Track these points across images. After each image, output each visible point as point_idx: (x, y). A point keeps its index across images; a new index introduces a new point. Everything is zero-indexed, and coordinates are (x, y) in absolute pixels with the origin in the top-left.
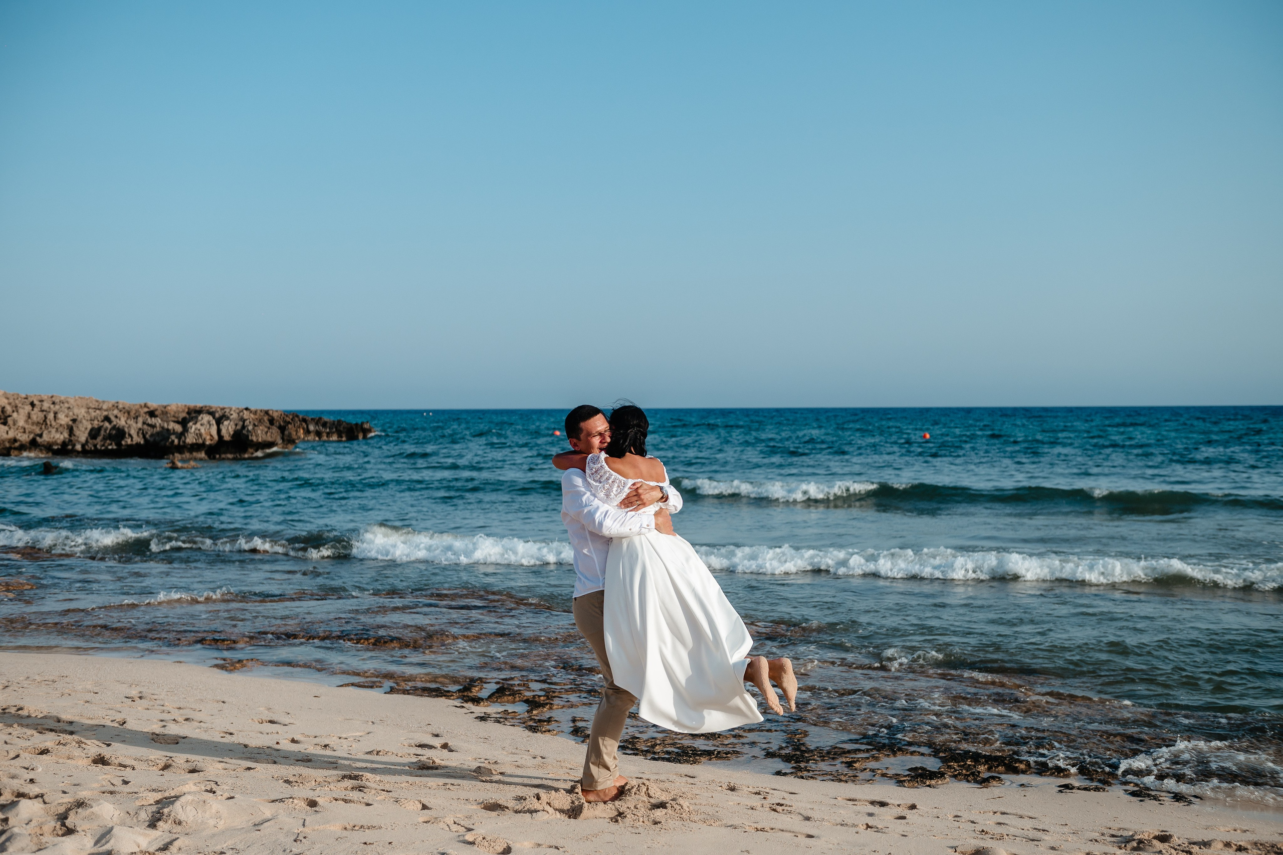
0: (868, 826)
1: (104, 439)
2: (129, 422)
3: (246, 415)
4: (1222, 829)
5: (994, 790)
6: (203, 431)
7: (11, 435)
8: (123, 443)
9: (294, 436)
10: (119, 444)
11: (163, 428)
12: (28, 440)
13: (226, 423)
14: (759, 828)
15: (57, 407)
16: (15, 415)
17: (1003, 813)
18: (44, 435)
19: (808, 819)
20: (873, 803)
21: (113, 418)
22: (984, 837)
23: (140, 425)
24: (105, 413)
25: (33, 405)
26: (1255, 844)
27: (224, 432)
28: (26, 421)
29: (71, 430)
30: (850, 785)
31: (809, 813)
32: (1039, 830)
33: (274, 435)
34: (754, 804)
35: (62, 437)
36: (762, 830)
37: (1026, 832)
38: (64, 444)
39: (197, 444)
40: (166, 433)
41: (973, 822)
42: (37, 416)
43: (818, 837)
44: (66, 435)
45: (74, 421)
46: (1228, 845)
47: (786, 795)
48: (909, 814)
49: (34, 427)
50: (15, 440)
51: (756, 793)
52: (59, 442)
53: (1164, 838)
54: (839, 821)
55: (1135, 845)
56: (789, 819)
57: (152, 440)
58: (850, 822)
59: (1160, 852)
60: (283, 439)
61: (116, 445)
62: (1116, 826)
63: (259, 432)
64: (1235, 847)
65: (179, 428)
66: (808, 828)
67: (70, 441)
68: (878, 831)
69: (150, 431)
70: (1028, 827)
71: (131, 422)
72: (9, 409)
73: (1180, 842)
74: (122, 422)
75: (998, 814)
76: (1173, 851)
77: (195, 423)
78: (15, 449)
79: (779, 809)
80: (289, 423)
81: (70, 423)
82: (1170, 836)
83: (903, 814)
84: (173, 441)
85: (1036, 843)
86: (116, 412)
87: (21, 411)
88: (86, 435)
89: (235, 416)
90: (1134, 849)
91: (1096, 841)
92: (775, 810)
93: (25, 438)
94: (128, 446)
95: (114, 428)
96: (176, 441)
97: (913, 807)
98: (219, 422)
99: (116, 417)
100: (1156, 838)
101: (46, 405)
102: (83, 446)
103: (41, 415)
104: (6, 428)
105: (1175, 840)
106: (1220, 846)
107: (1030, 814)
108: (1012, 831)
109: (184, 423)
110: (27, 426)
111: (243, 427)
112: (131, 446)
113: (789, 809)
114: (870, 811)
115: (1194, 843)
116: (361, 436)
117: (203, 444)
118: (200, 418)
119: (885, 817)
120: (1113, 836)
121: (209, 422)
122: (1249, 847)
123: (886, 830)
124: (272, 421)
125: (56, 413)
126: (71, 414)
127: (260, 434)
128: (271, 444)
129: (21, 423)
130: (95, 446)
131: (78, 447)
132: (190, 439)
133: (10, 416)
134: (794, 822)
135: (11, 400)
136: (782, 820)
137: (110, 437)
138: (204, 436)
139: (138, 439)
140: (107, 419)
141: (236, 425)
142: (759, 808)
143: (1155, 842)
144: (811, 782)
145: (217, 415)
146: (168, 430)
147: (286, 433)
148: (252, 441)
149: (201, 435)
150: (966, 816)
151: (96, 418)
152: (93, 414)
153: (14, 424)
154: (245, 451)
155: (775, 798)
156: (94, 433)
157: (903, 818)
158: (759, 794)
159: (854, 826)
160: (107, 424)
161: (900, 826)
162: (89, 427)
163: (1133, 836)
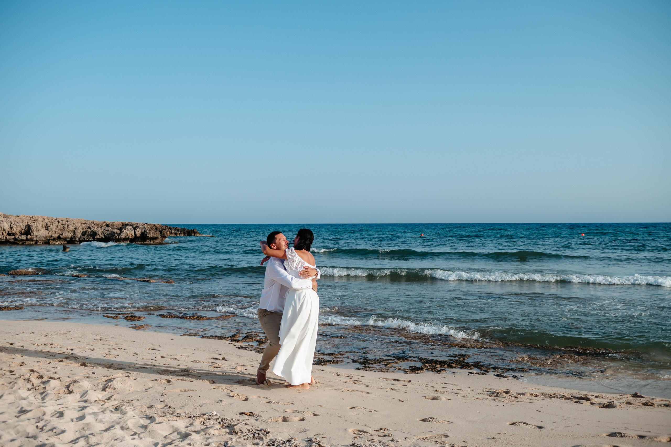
0: (391, 389)
1: (88, 236)
2: (98, 229)
3: (146, 226)
4: (530, 388)
5: (443, 374)
6: (128, 233)
7: (50, 234)
8: (96, 237)
9: (166, 235)
10: (94, 238)
11: (112, 231)
12: (57, 236)
13: (138, 229)
14: (348, 390)
15: (69, 223)
16: (51, 226)
17: (445, 383)
18: (63, 234)
19: (368, 386)
20: (394, 380)
21: (91, 227)
22: (437, 392)
23: (102, 230)
24: (89, 225)
25: (59, 222)
26: (542, 394)
27: (137, 233)
28: (56, 229)
29: (74, 232)
30: (386, 373)
31: (368, 384)
32: (459, 390)
33: (157, 234)
34: (347, 381)
35: (71, 235)
36: (349, 391)
37: (453, 391)
38: (71, 238)
39: (126, 238)
40: (113, 234)
41: (433, 387)
42: (60, 226)
43: (371, 393)
44: (72, 234)
45: (76, 228)
46: (531, 394)
47: (360, 377)
48: (408, 384)
49: (59, 231)
50: (52, 236)
51: (348, 377)
52: (69, 237)
53: (507, 392)
54: (380, 387)
55: (496, 395)
56: (360, 386)
57: (107, 236)
58: (384, 387)
59: (505, 397)
60: (161, 236)
61: (93, 238)
62: (489, 388)
63: (151, 233)
64: (534, 395)
65: (118, 231)
66: (368, 390)
67: (74, 237)
68: (395, 390)
69: (107, 233)
70: (455, 388)
71: (99, 229)
72: (49, 224)
73: (513, 394)
74: (95, 229)
75: (444, 384)
76: (510, 397)
77: (125, 230)
78: (51, 240)
79: (357, 382)
80: (164, 229)
81: (74, 229)
82: (510, 391)
83: (406, 384)
84: (116, 237)
85: (457, 394)
86: (93, 225)
87: (54, 224)
88: (81, 234)
89: (141, 226)
90: (495, 396)
91: (481, 393)
92: (355, 383)
93: (55, 236)
94: (97, 238)
95: (92, 231)
96: (117, 237)
97: (410, 381)
98: (135, 229)
99: (93, 227)
100: (504, 392)
101: (64, 222)
102: (79, 239)
103: (62, 226)
104: (48, 231)
105: (511, 393)
106: (529, 395)
107: (456, 384)
108: (448, 390)
109: (120, 229)
110: (56, 231)
111: (145, 231)
112: (99, 238)
113: (360, 382)
114: (393, 383)
115: (519, 394)
116: (193, 234)
117: (128, 238)
118: (127, 227)
119: (398, 385)
120: (488, 392)
121: (131, 229)
122: (540, 395)
123: (399, 390)
124: (156, 229)
125: (68, 225)
126: (74, 225)
127: (152, 234)
128: (156, 238)
129: (54, 229)
130: (84, 239)
131: (77, 239)
132: (123, 236)
133: (49, 227)
134: (363, 388)
135: (50, 220)
136: (358, 387)
137: (90, 235)
138: (129, 235)
139: (102, 236)
140: (89, 228)
141: (142, 230)
142: (348, 382)
143: (504, 394)
144: (370, 372)
145: (134, 226)
146: (114, 232)
147: (162, 233)
148: (148, 237)
149: (127, 234)
150: (431, 384)
151: (84, 227)
152: (84, 226)
153: (51, 230)
154: (146, 241)
155: (355, 378)
156: (84, 234)
157: (406, 385)
158: (349, 377)
159: (386, 389)
160: (89, 230)
161: (404, 389)
162: (82, 231)
163: (495, 391)
